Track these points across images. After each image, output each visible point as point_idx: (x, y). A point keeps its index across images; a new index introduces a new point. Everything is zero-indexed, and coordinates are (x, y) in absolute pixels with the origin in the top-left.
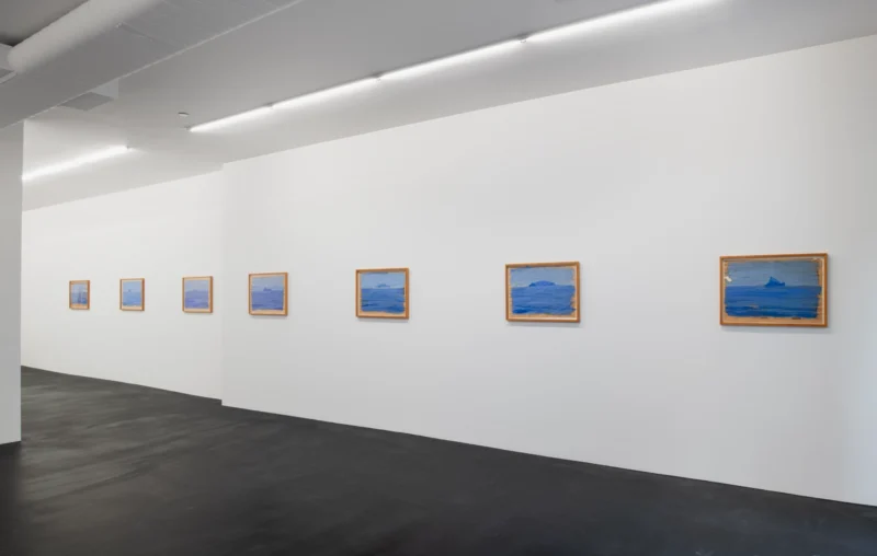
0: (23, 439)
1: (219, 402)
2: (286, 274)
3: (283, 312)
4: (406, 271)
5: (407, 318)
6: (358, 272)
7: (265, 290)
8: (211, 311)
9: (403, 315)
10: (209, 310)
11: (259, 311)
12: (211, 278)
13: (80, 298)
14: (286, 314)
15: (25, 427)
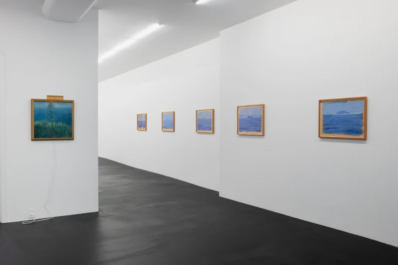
0: (100, 210)
1: (217, 193)
2: (263, 106)
3: (261, 134)
4: (364, 99)
5: (365, 139)
6: (320, 101)
7: (249, 117)
8: (213, 132)
9: (362, 137)
10: (212, 132)
11: (244, 133)
12: (213, 110)
13: (142, 124)
14: (263, 135)
15: (101, 203)
